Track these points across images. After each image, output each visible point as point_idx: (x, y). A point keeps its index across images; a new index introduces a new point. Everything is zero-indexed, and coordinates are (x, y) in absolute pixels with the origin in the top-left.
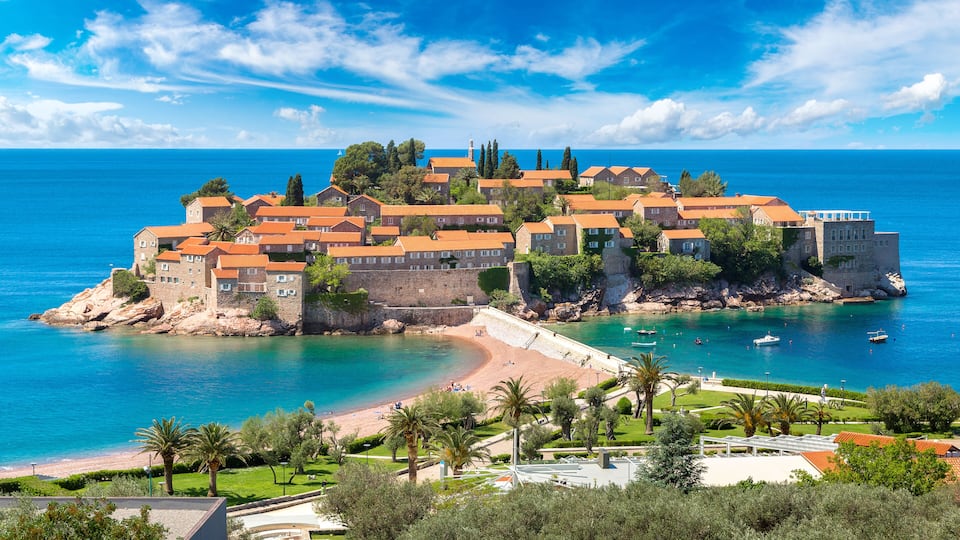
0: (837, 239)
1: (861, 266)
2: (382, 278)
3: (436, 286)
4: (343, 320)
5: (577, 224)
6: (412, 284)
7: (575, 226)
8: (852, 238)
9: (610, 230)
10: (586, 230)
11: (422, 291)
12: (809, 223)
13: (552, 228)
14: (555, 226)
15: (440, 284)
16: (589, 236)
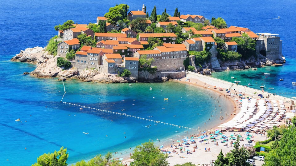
0: (270, 43)
1: (276, 53)
2: (157, 62)
3: (172, 64)
4: (150, 77)
5: (202, 41)
6: (165, 64)
7: (201, 41)
8: (274, 43)
9: (213, 42)
10: (206, 43)
11: (168, 66)
12: (261, 38)
13: (195, 42)
14: (196, 41)
15: (173, 63)
16: (207, 45)
